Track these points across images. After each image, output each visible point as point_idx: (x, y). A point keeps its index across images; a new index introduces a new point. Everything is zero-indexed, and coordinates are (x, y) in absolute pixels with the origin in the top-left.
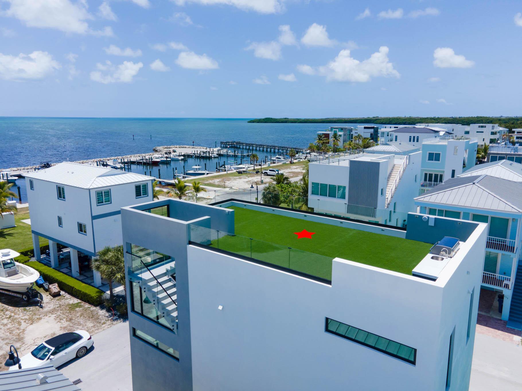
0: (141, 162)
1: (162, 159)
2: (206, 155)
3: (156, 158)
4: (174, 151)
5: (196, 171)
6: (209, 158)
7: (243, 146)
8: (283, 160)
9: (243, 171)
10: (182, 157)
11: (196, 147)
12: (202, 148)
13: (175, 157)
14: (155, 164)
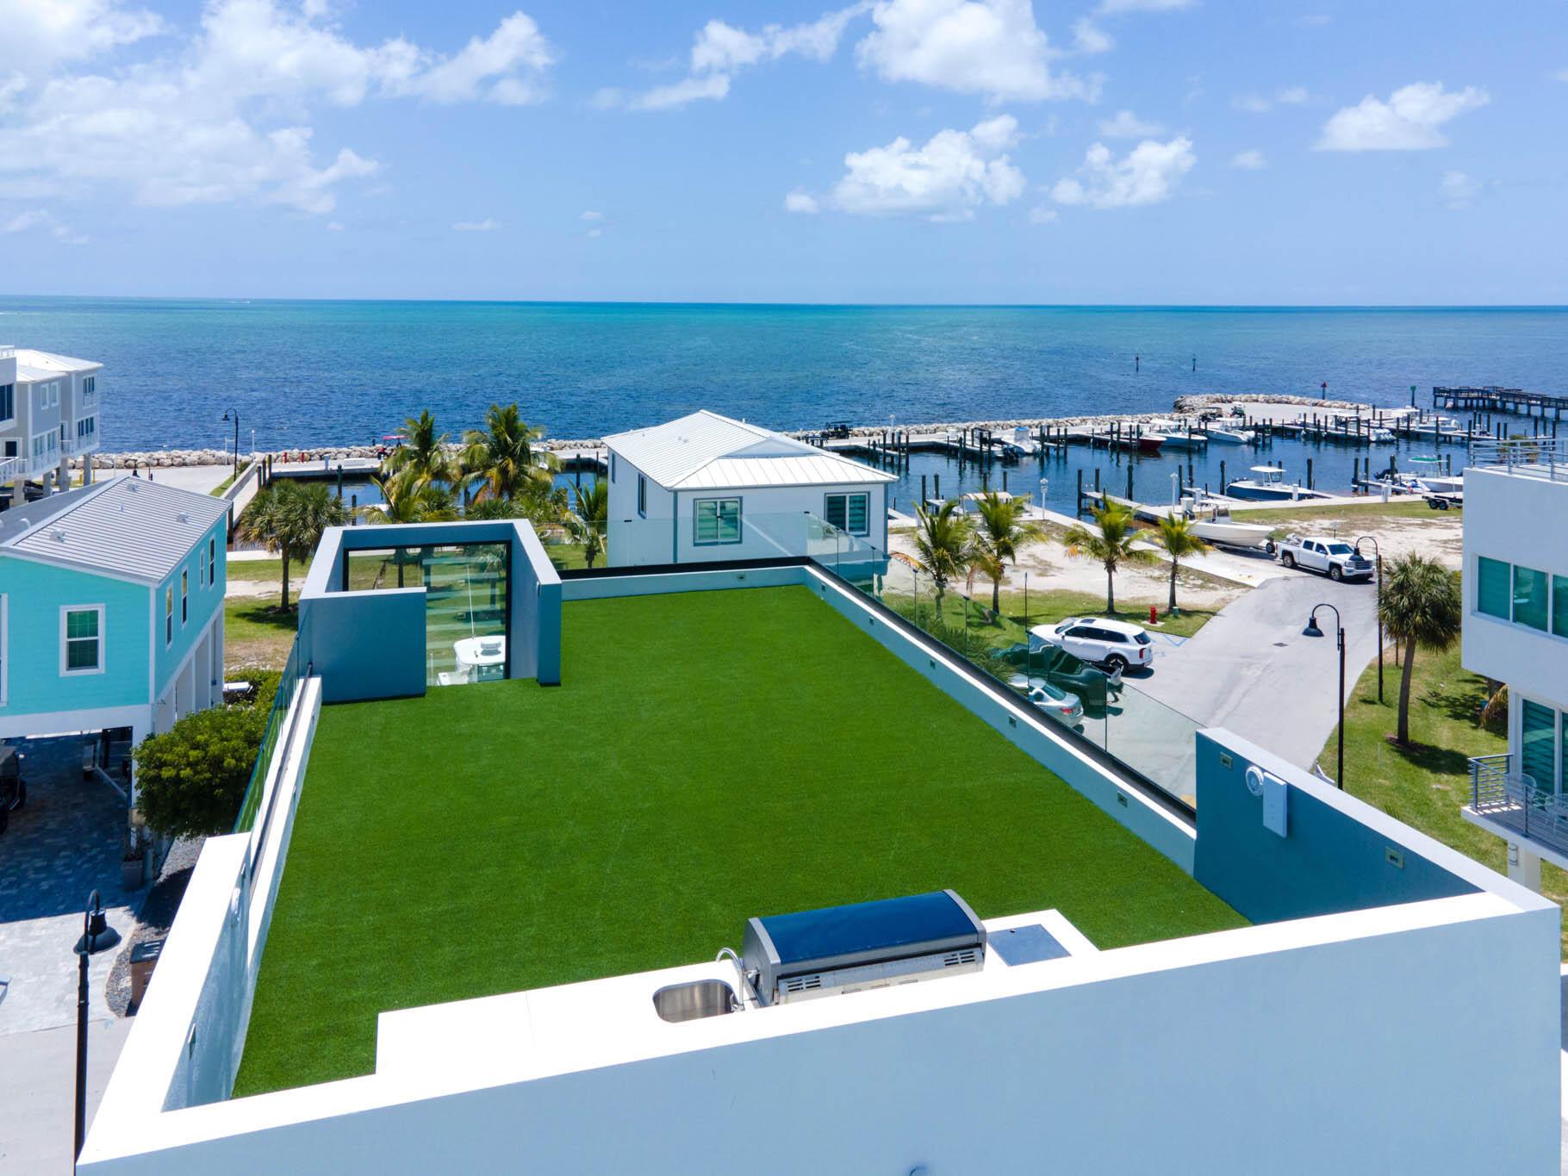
0: (1106, 442)
1: (1179, 435)
2: (1346, 431)
3: (1160, 431)
4: (1238, 413)
5: (1265, 484)
6: (1360, 442)
7: (1530, 405)
9: (1453, 500)
10: (1252, 434)
11: (1328, 403)
12: (1348, 406)
13: (1226, 431)
14: (1149, 449)
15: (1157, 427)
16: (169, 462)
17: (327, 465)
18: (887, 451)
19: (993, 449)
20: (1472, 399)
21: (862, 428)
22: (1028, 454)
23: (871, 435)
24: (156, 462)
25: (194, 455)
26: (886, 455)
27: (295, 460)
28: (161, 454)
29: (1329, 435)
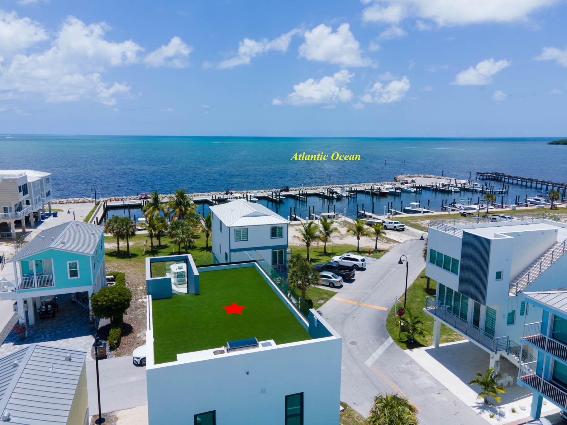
1: (392, 190)
2: (445, 188)
3: (386, 189)
4: (413, 182)
5: (414, 208)
6: (449, 192)
8: (544, 202)
10: (415, 189)
11: (442, 178)
12: (448, 179)
13: (408, 188)
14: (383, 195)
15: (386, 187)
16: (74, 202)
17: (124, 203)
18: (301, 196)
19: (334, 195)
20: (488, 176)
21: (293, 188)
22: (345, 197)
23: (296, 190)
24: (69, 202)
25: (81, 200)
26: (300, 197)
27: (113, 201)
28: (70, 199)
29: (440, 189)
